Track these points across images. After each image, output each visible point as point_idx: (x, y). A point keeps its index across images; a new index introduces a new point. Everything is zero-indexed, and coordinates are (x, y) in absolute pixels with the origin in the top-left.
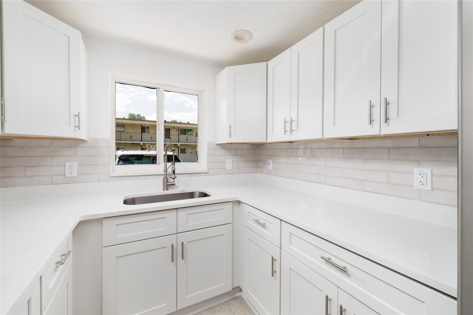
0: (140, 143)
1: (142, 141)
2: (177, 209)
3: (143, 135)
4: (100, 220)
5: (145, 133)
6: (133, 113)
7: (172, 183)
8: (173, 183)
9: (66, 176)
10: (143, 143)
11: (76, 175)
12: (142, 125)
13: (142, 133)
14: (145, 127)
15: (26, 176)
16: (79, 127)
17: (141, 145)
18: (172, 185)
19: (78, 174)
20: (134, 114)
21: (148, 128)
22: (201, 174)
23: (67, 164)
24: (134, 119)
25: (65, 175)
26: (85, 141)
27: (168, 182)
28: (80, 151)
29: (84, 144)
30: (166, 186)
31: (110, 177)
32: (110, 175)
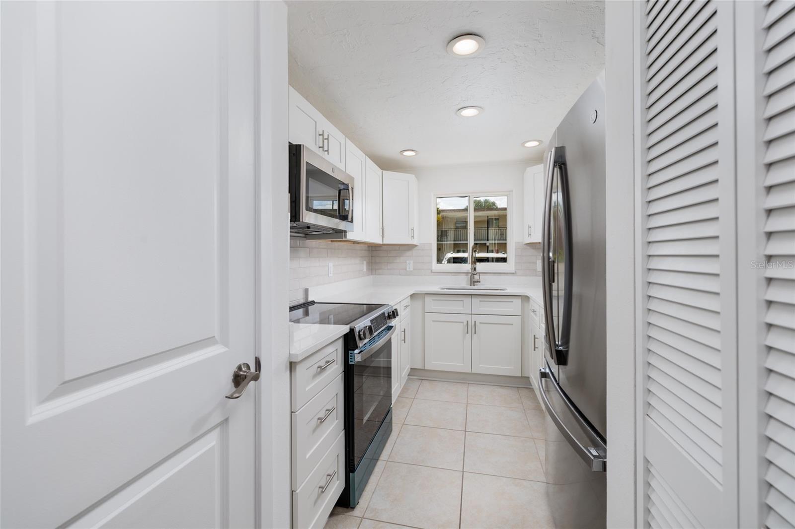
0: (486, 244)
2: (471, 295)
5: (493, 228)
8: (478, 280)
10: (490, 243)
13: (489, 228)
14: (493, 218)
15: (388, 269)
16: (413, 237)
17: (488, 246)
19: (413, 269)
21: (497, 219)
22: (508, 275)
23: (408, 262)
24: (479, 208)
25: (406, 269)
26: (416, 246)
27: (474, 279)
28: (414, 252)
29: (416, 248)
30: (473, 282)
31: (432, 272)
32: (432, 270)
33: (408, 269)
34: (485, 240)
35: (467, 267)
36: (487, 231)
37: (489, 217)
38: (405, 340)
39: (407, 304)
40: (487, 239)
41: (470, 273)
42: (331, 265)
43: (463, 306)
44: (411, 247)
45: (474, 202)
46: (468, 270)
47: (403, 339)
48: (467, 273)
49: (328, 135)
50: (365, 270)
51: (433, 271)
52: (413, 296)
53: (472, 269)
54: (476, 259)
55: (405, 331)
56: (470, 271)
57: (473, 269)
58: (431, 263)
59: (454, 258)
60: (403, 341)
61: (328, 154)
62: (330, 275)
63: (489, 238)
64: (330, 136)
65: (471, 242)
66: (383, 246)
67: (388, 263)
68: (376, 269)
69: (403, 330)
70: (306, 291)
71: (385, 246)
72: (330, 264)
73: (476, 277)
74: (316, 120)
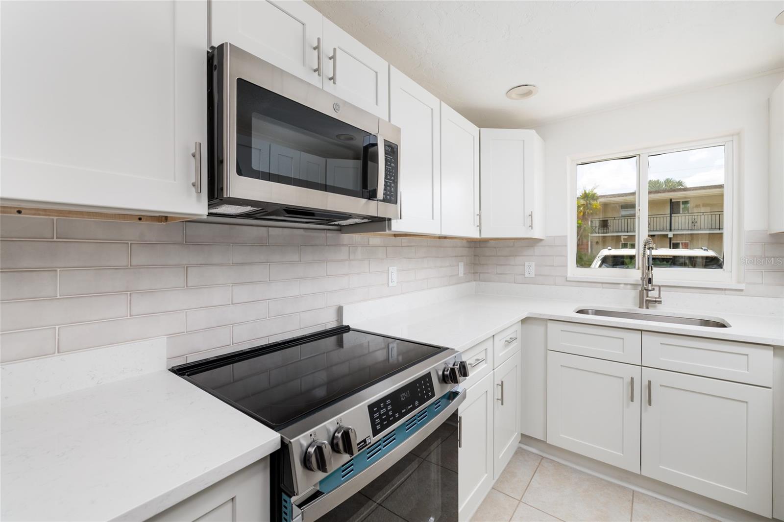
0: (668, 235)
1: (671, 230)
2: (642, 331)
3: (673, 218)
4: (546, 321)
5: (678, 215)
6: (655, 179)
7: (655, 299)
8: (657, 300)
9: (526, 276)
10: (674, 235)
11: (533, 276)
12: (671, 200)
13: (673, 215)
14: (680, 202)
16: (531, 226)
17: (670, 238)
18: (656, 301)
19: (535, 275)
20: (658, 180)
21: (685, 203)
22: (727, 292)
23: (527, 264)
24: (657, 189)
25: (524, 275)
26: (541, 240)
27: (647, 296)
28: (538, 250)
29: (541, 244)
30: (646, 301)
31: (567, 281)
32: (566, 278)
33: (527, 275)
34: (666, 230)
35: (634, 274)
36: (669, 218)
37: (673, 201)
38: (502, 400)
39: (513, 336)
40: (668, 228)
41: (640, 285)
42: (393, 270)
43: (623, 350)
44: (532, 243)
45: (649, 183)
46: (637, 280)
47: (500, 397)
48: (635, 286)
49: (335, 49)
50: (461, 274)
51: (568, 279)
52: (525, 321)
53: (643, 279)
54: (654, 259)
55: (502, 385)
56: (641, 282)
57: (646, 280)
58: (566, 266)
59: (615, 257)
60: (500, 402)
61: (334, 83)
62: (391, 284)
63: (672, 229)
64: (338, 51)
65: (642, 233)
66: (490, 241)
67: (497, 265)
68: (480, 273)
69: (500, 383)
70: (340, 311)
71: (493, 241)
72: (391, 269)
73: (653, 294)
74: (304, 22)
